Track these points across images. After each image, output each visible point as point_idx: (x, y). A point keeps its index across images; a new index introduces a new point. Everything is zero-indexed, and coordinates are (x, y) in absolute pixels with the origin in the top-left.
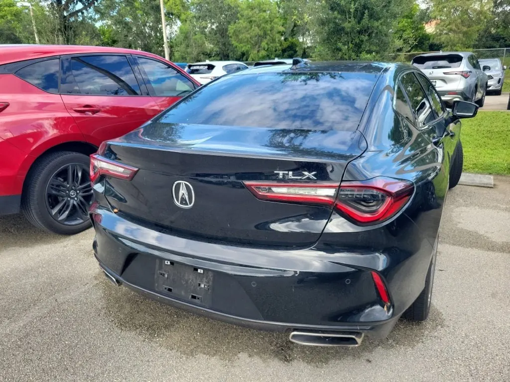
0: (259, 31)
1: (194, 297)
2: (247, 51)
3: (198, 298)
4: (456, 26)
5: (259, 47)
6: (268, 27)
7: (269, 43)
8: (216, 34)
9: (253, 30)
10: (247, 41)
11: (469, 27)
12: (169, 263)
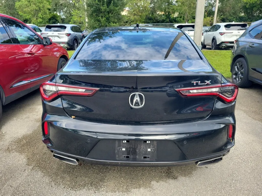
0: (35, 7)
1: (145, 157)
2: (30, 19)
3: (148, 157)
4: (137, 12)
5: (37, 16)
6: (41, 5)
7: (43, 15)
8: (5, 7)
9: (32, 7)
10: (29, 13)
11: (142, 13)
12: (126, 141)
